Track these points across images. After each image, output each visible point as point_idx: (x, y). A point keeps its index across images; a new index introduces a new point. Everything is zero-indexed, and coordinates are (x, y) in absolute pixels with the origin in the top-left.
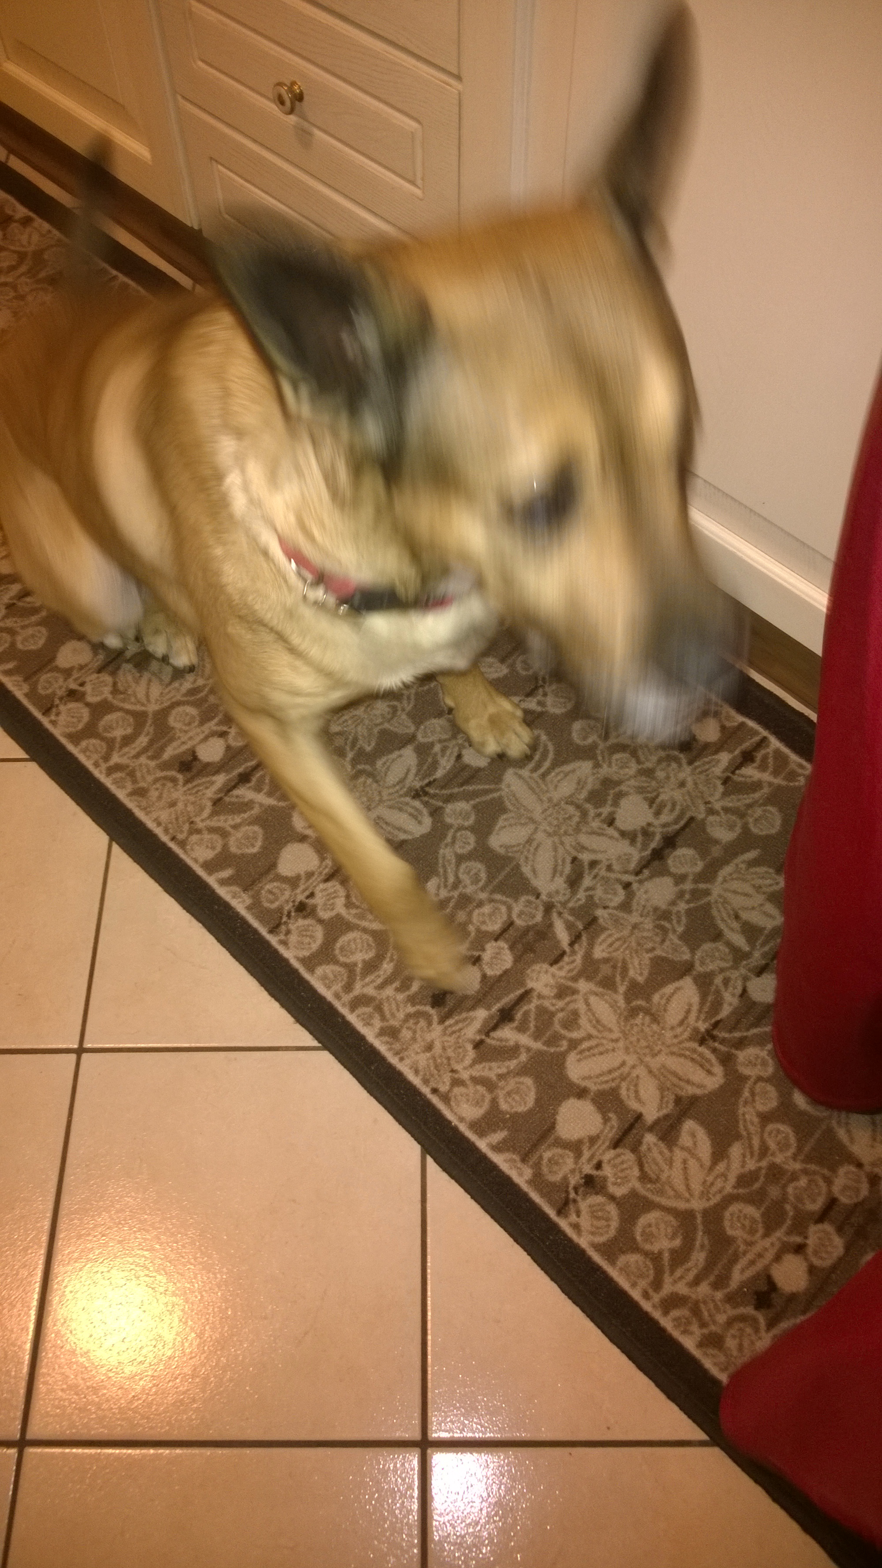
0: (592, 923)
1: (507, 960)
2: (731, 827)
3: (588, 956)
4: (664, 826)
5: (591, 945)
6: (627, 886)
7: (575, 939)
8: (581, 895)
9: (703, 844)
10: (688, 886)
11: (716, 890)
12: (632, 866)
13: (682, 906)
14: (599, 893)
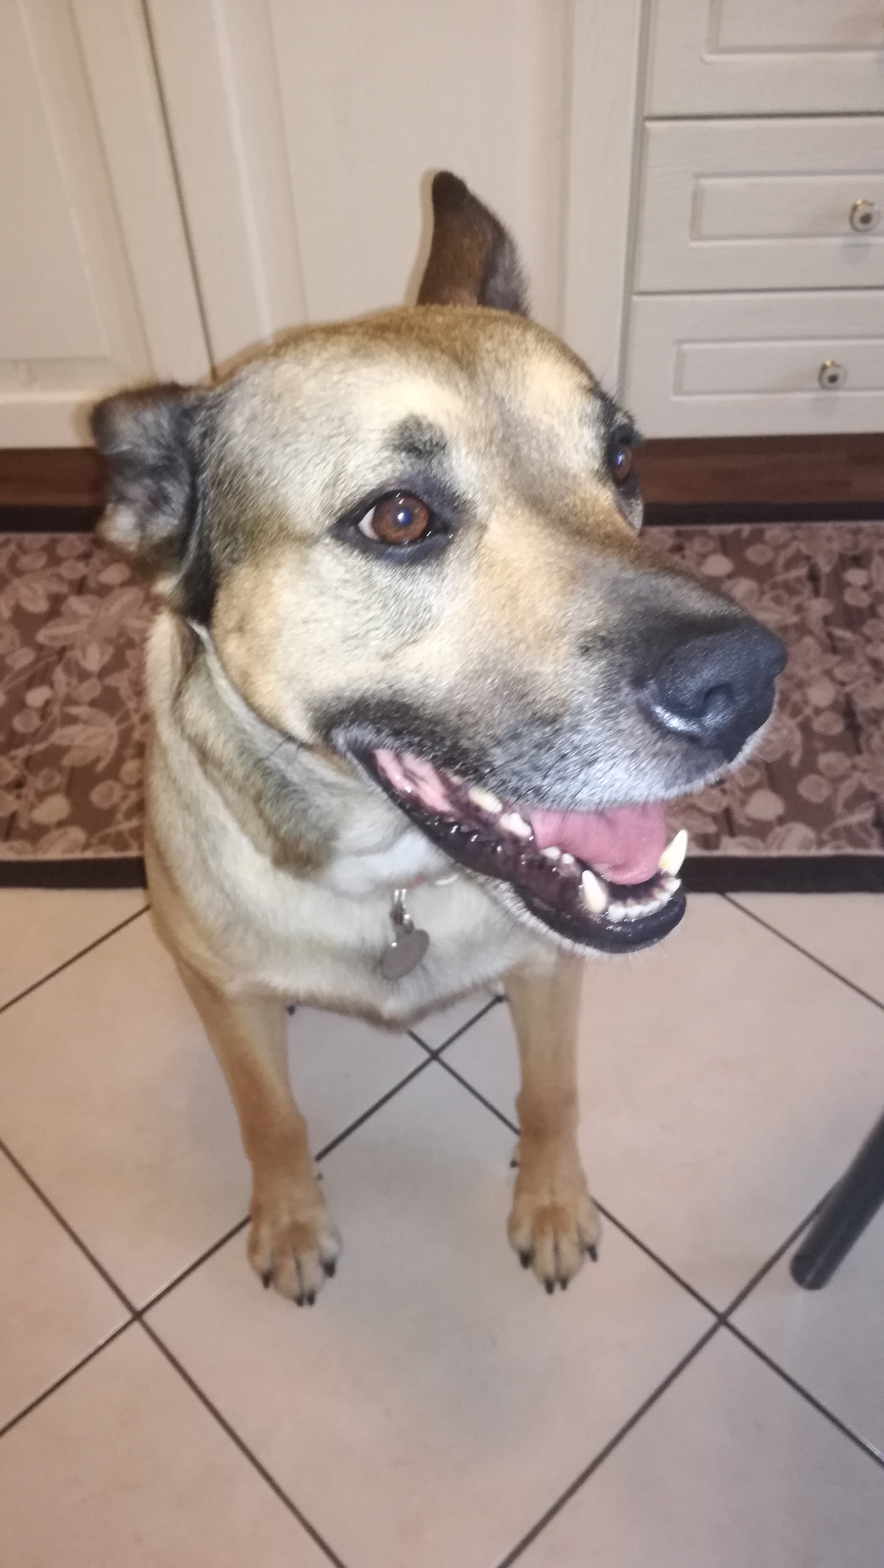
0: (834, 650)
1: (850, 598)
2: (829, 766)
3: (811, 633)
4: (870, 736)
5: (818, 639)
6: (843, 684)
7: (830, 635)
8: (861, 659)
9: (832, 743)
10: (808, 711)
11: (792, 723)
12: (856, 698)
13: (796, 697)
14: (852, 668)
